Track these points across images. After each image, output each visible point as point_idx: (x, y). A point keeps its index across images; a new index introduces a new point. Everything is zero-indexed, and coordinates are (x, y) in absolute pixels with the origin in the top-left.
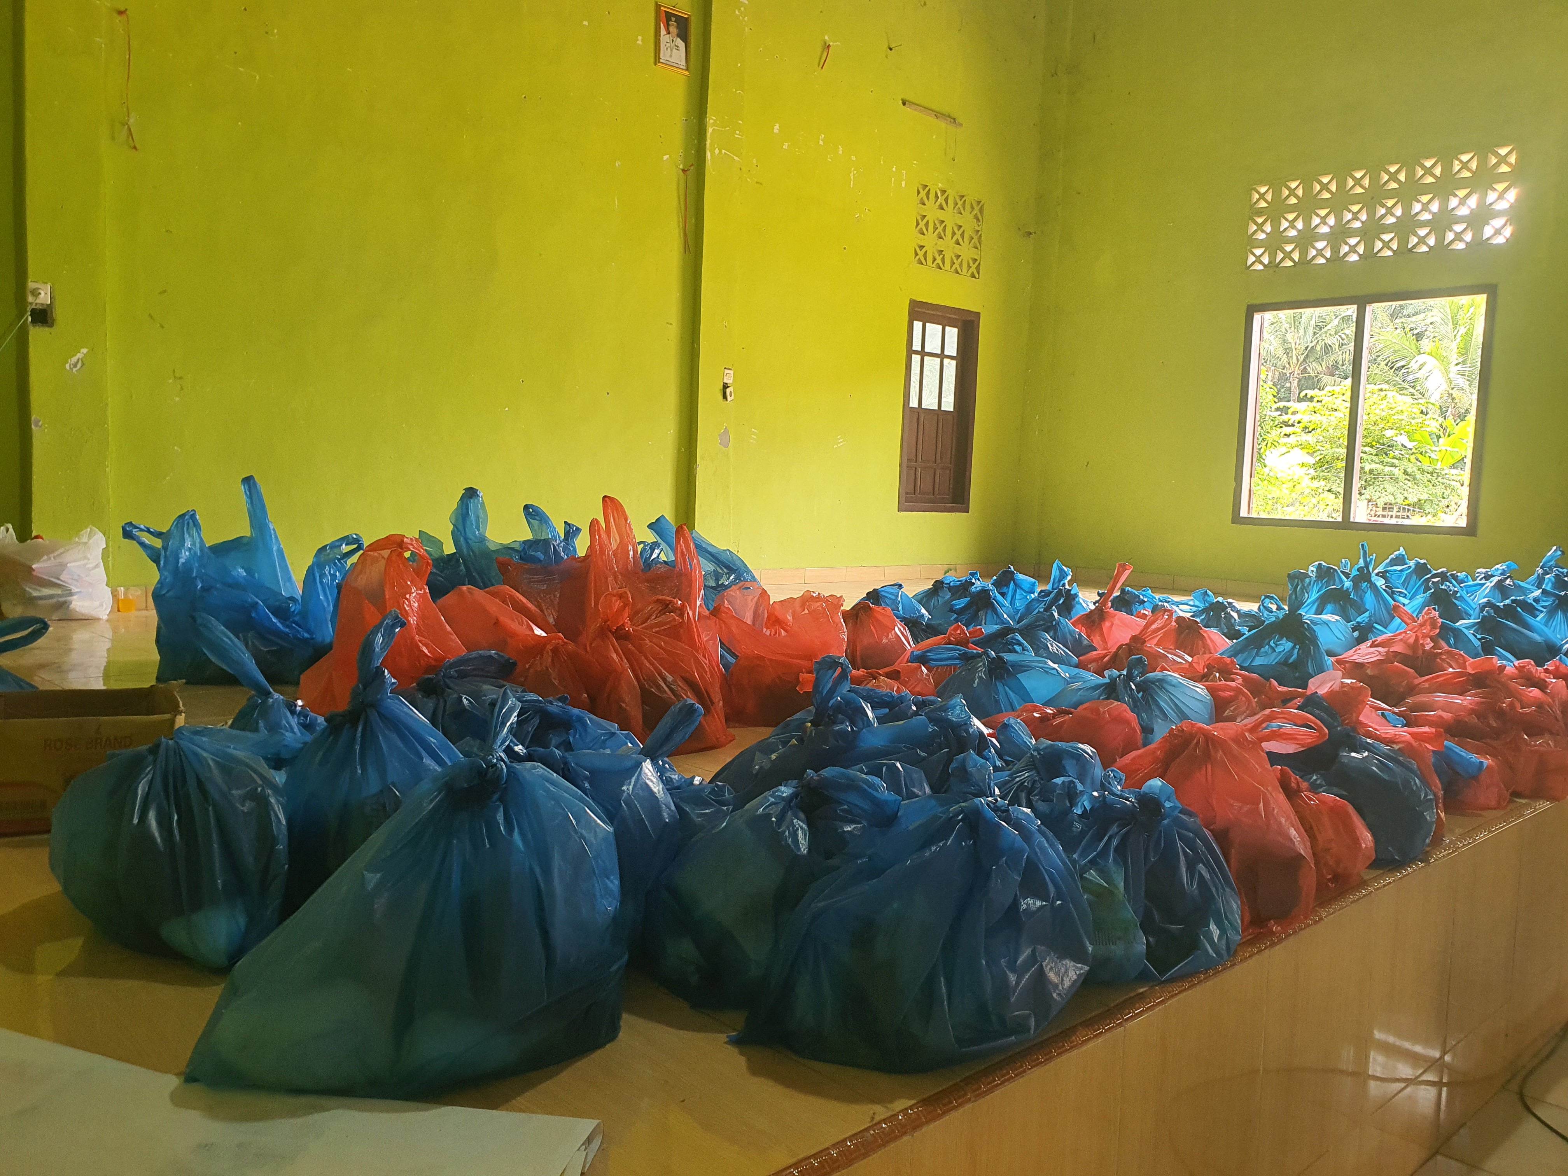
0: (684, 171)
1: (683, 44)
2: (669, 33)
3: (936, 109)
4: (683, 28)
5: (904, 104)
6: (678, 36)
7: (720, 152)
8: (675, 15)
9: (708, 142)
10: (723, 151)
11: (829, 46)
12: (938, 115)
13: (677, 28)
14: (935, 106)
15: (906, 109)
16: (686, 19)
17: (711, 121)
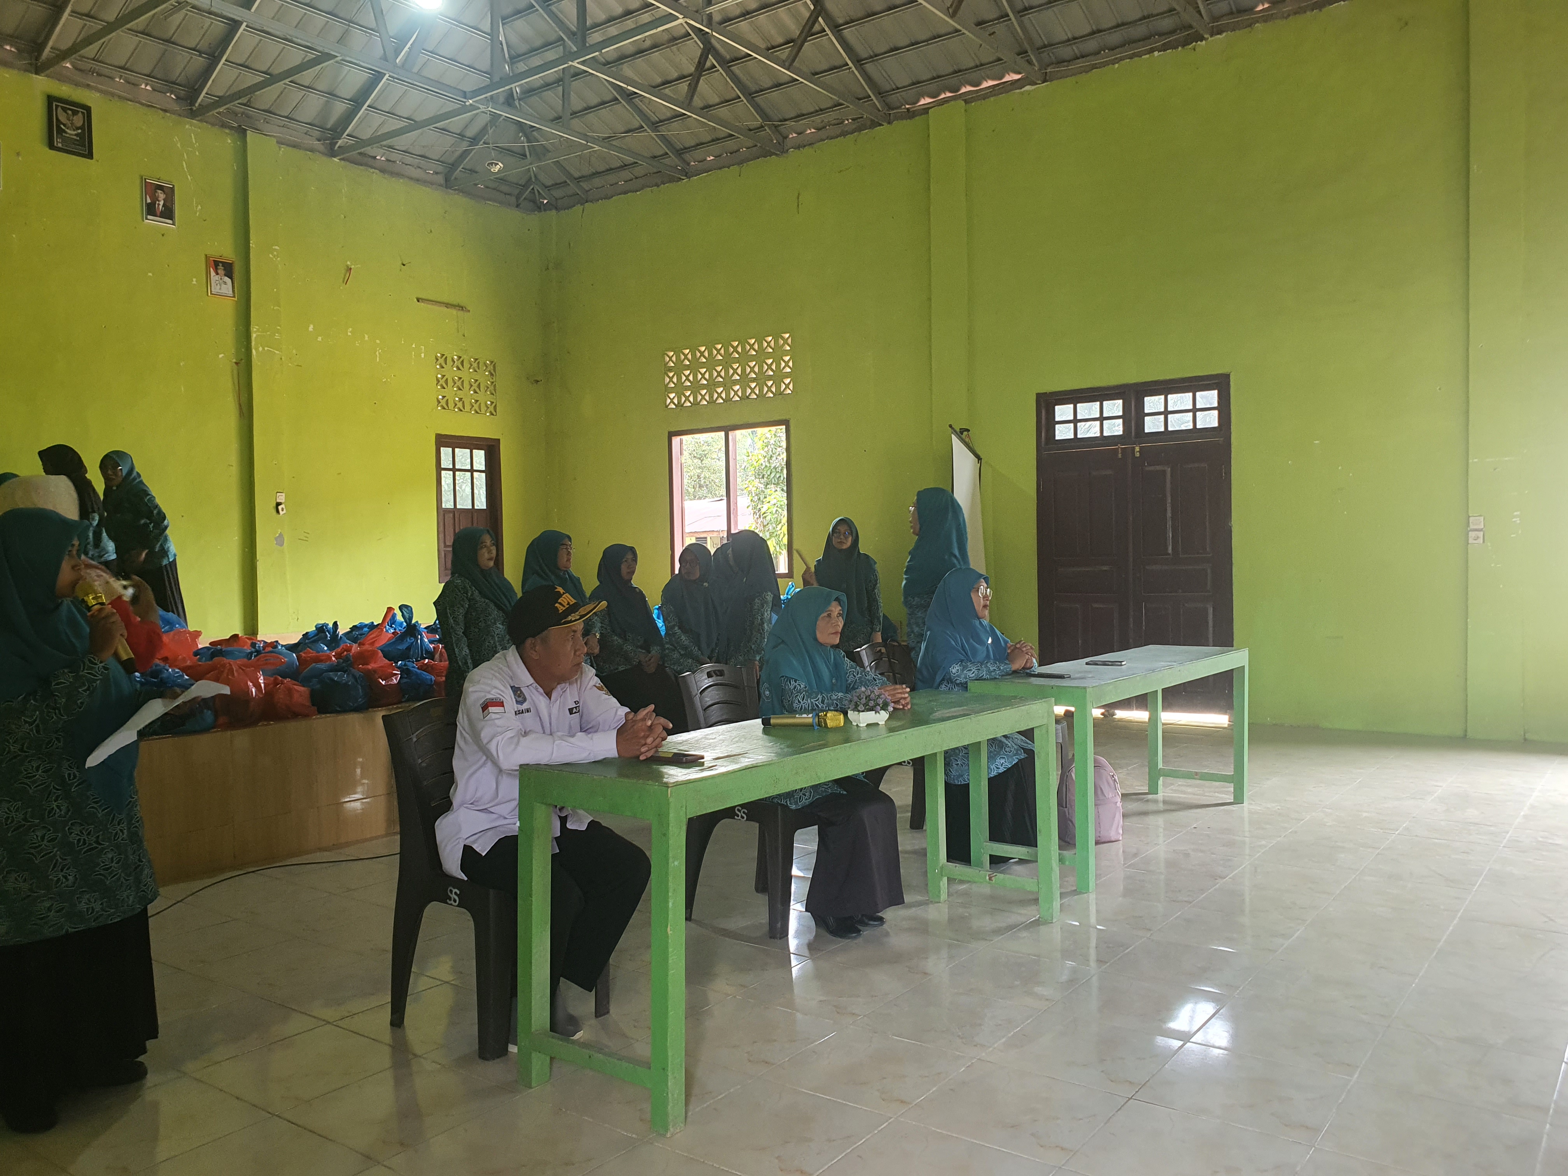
0: (236, 363)
1: (230, 280)
2: (217, 274)
3: (446, 301)
4: (228, 270)
5: (418, 301)
6: (225, 275)
7: (263, 349)
8: (221, 262)
9: (253, 344)
10: (266, 348)
11: (351, 269)
12: (448, 305)
13: (224, 270)
14: (445, 299)
15: (422, 304)
16: (231, 264)
17: (255, 330)
